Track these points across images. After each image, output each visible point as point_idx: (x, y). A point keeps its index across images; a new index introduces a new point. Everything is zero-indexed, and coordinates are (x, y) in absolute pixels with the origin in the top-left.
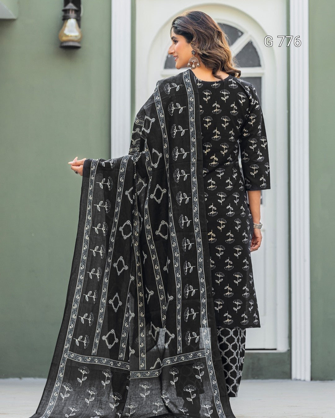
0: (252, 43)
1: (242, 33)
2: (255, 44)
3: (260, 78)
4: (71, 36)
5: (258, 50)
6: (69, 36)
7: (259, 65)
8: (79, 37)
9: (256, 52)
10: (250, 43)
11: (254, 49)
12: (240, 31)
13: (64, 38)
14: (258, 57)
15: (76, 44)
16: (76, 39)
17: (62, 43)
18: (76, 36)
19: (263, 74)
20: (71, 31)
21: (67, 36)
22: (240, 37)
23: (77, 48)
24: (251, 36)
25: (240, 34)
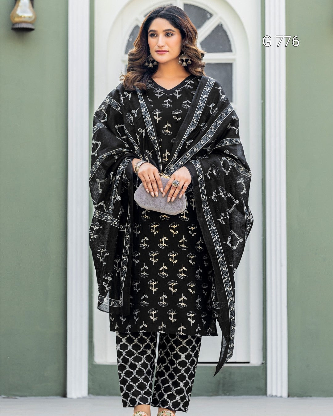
0: (222, 25)
1: (211, 15)
2: (225, 27)
3: (231, 65)
4: (24, 17)
5: (228, 33)
6: (22, 16)
7: (230, 50)
8: (33, 18)
9: (227, 36)
10: (220, 25)
11: (225, 32)
12: (208, 12)
13: (17, 20)
14: (229, 41)
15: (29, 26)
16: (30, 20)
17: (14, 24)
18: (29, 17)
19: (234, 60)
20: (24, 12)
21: (20, 17)
22: (208, 19)
23: (31, 30)
24: (221, 18)
25: (209, 16)
